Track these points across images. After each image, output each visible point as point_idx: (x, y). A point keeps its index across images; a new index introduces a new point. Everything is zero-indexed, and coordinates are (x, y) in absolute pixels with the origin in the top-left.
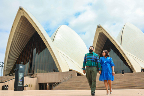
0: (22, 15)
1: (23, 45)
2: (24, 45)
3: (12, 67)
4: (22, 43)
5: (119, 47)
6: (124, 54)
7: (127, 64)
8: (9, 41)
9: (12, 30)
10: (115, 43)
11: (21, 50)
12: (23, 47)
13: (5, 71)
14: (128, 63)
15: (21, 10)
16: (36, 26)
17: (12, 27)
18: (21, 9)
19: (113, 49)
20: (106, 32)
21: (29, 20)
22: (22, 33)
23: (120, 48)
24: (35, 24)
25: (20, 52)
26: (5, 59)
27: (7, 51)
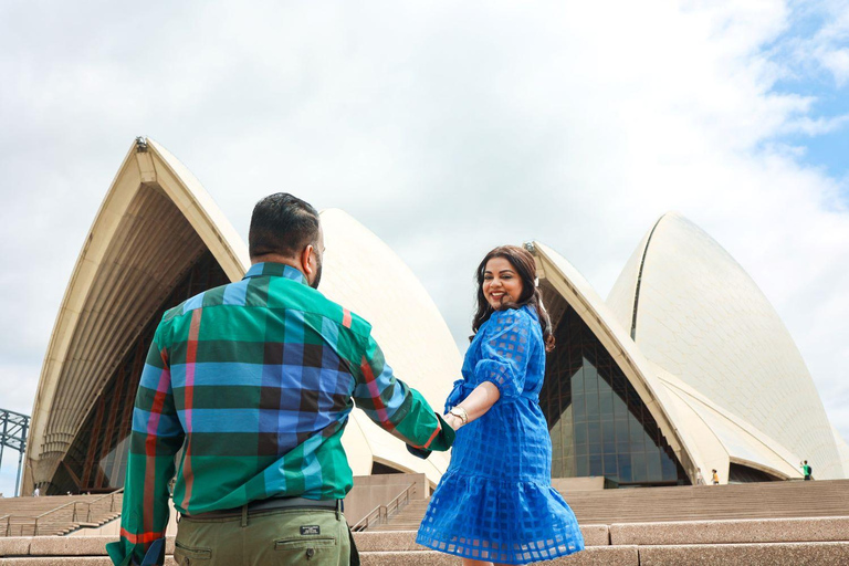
0: (148, 179)
1: (129, 325)
2: (134, 325)
3: (70, 441)
4: (126, 315)
5: (623, 353)
6: (650, 393)
7: (659, 440)
8: (64, 309)
9: (85, 252)
10: (608, 333)
11: (122, 351)
12: (131, 337)
13: (35, 465)
14: (666, 432)
15: (141, 157)
16: (220, 239)
17: (91, 237)
18: (141, 148)
19: (593, 362)
20: (565, 281)
21: (182, 204)
22: (135, 268)
23: (628, 361)
24: (214, 230)
25: (113, 365)
26: (40, 398)
27: (50, 360)
